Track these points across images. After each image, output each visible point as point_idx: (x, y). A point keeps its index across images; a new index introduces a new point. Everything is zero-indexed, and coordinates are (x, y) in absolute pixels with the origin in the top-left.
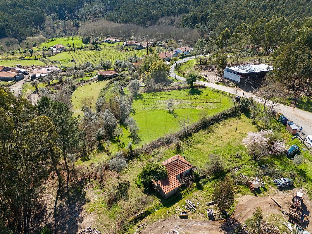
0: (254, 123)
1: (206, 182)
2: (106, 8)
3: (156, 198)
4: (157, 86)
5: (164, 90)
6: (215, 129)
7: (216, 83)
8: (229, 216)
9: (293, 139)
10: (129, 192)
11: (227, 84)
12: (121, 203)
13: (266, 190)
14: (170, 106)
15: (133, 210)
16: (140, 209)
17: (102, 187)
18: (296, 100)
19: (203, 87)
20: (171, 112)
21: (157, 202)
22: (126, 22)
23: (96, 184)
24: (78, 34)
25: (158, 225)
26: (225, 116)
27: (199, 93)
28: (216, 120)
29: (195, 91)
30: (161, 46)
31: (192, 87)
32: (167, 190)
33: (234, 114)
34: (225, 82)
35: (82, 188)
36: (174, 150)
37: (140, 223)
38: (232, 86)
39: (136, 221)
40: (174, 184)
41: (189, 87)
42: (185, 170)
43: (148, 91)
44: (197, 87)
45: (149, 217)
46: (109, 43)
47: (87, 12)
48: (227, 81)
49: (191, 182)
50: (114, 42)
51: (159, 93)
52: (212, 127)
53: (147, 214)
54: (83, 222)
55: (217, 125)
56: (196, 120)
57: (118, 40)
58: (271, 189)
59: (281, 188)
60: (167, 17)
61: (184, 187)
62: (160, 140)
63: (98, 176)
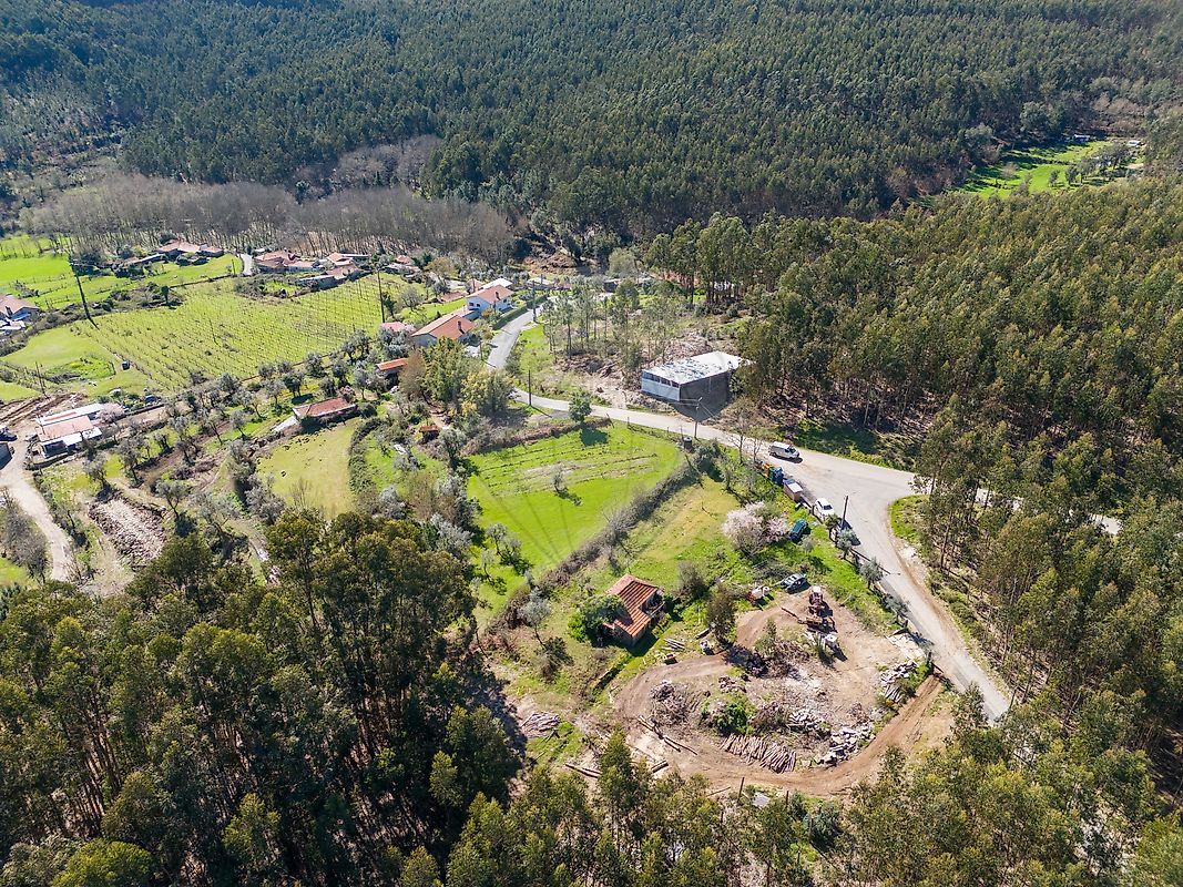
0: (729, 490)
1: (684, 608)
2: (101, 111)
3: (618, 649)
4: (499, 434)
5: (519, 442)
6: (665, 515)
7: (629, 407)
8: (731, 644)
9: (797, 509)
10: (569, 652)
11: (653, 409)
12: (564, 669)
13: (772, 599)
14: (557, 481)
15: (591, 673)
16: (602, 669)
17: (516, 658)
18: (791, 429)
19: (607, 422)
20: (562, 494)
21: (621, 654)
22: (217, 177)
23: (497, 655)
24: (15, 228)
25: (638, 681)
26: (673, 487)
27: (603, 438)
28: (662, 496)
29: (592, 433)
30: (396, 272)
31: (584, 426)
32: (633, 631)
33: (689, 479)
34: (649, 402)
35: (479, 668)
36: (609, 570)
37: (610, 686)
38: (666, 412)
39: (602, 685)
40: (641, 620)
41: (576, 429)
42: (647, 597)
43: (484, 449)
44: (593, 424)
45: (618, 676)
46: (183, 263)
47: (25, 134)
48: (651, 400)
49: (662, 613)
50: (203, 258)
51: (509, 450)
52: (659, 512)
53: (615, 672)
54: (518, 711)
55: (664, 505)
56: (625, 504)
57: (212, 250)
58: (777, 594)
59: (791, 591)
60: (366, 150)
61: (654, 622)
62: (575, 557)
63: (498, 643)
